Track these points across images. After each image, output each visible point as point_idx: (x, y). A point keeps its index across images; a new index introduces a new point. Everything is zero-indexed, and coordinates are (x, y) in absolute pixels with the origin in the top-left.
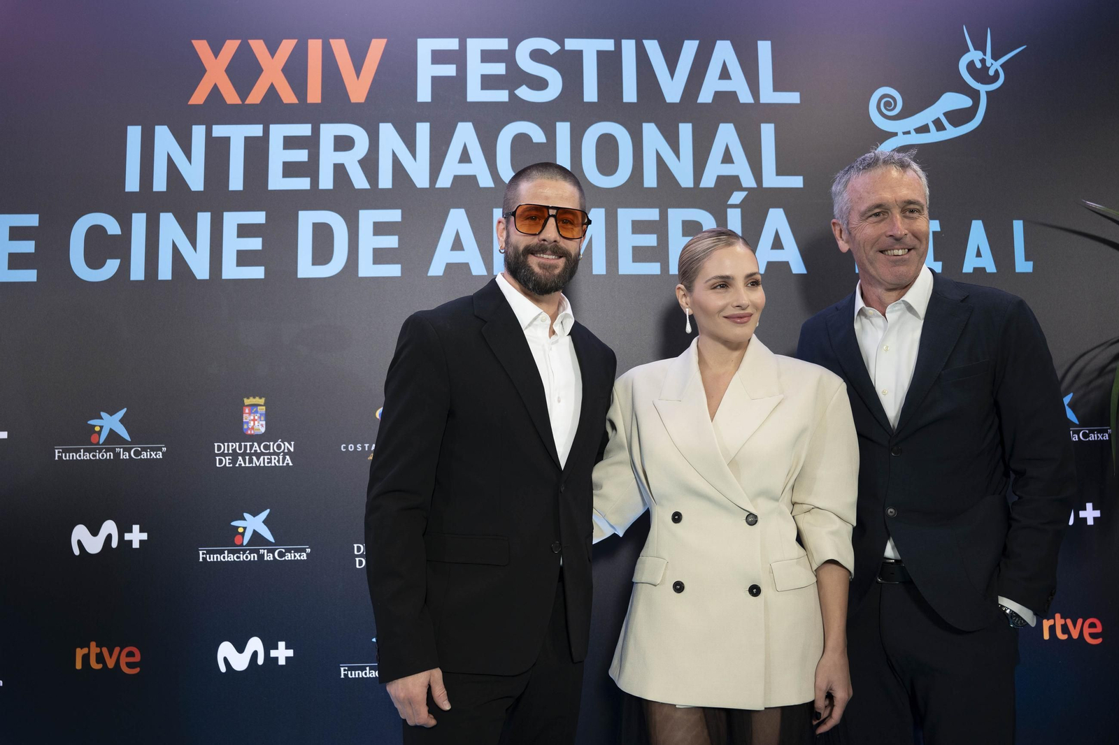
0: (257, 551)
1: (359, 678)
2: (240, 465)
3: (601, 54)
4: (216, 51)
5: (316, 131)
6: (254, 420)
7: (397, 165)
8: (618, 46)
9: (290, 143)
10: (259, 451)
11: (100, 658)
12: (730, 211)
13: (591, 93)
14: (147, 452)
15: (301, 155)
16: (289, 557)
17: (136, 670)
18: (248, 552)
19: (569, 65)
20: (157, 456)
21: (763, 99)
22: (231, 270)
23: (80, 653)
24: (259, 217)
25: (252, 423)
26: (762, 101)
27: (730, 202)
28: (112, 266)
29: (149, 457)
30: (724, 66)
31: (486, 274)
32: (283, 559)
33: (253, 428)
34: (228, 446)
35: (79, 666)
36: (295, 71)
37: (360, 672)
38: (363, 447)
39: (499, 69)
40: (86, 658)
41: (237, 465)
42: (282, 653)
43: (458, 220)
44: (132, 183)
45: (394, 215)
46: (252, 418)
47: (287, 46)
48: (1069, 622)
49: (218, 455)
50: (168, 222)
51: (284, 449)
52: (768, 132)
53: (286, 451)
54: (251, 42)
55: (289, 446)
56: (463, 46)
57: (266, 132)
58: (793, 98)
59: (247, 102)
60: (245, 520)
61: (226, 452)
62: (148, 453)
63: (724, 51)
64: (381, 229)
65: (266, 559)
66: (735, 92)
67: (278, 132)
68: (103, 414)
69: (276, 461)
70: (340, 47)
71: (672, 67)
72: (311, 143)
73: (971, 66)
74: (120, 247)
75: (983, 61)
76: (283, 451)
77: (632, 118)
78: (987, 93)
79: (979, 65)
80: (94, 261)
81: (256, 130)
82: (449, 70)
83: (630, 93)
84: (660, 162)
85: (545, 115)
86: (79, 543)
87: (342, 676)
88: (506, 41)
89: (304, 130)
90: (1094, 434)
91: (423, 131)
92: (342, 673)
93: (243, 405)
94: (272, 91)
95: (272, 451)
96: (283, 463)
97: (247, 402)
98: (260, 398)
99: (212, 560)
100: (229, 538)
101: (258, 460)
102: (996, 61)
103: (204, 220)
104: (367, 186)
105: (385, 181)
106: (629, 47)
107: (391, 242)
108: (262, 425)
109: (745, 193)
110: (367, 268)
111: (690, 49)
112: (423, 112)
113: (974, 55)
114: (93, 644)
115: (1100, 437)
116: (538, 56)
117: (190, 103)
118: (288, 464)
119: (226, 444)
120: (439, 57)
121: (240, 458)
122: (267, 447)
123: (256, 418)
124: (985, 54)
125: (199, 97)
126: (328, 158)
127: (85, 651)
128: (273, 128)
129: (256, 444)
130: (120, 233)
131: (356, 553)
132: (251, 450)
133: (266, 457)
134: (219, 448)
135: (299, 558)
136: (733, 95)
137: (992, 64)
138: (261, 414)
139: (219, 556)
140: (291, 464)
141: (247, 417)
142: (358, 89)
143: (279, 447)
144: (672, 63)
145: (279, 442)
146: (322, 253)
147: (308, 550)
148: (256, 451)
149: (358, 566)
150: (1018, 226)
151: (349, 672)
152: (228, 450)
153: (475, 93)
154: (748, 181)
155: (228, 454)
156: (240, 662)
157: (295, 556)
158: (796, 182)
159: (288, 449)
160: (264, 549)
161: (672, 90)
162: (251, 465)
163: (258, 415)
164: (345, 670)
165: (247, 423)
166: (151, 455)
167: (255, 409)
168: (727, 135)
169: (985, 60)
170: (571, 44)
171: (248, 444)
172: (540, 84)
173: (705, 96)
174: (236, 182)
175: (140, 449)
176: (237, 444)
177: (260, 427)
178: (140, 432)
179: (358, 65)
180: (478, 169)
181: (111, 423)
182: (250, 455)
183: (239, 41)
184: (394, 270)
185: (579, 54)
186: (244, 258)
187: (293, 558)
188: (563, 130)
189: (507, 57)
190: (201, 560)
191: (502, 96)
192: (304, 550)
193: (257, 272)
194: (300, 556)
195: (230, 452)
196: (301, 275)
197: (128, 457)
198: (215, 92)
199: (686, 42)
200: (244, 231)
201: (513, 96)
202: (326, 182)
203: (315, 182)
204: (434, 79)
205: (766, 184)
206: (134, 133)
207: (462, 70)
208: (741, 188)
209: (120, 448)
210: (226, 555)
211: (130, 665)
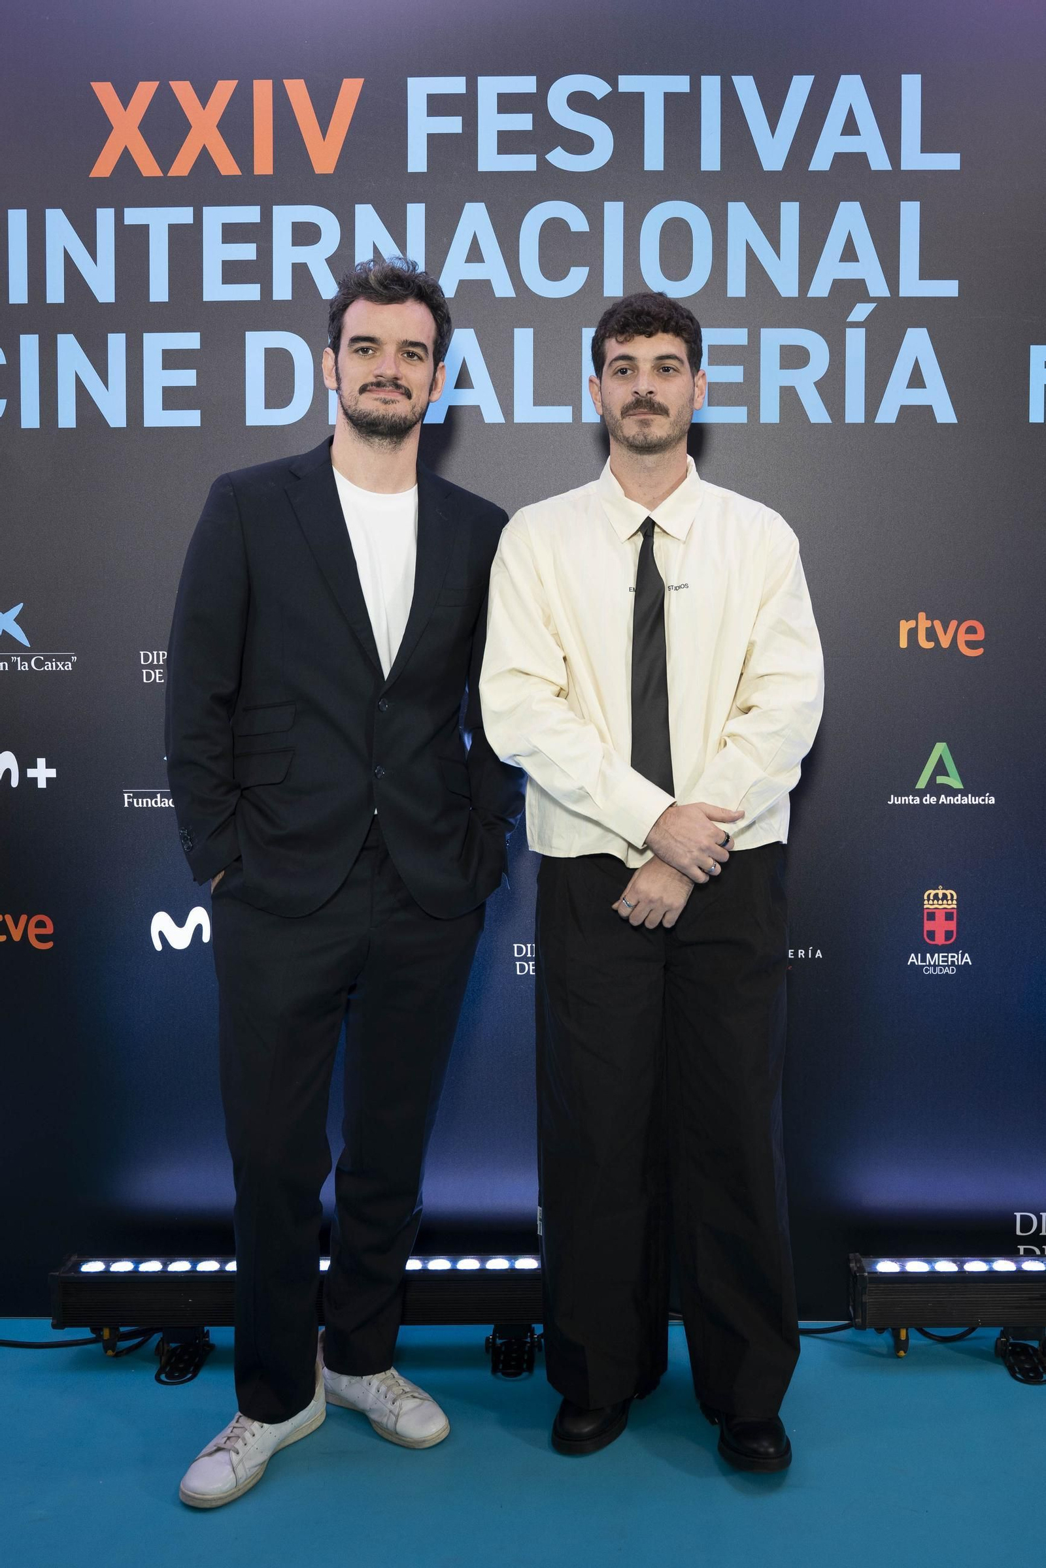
3: (670, 98)
4: (125, 99)
5: (267, 216)
8: (696, 86)
9: (232, 233)
12: (848, 331)
13: (654, 158)
14: (52, 662)
15: (247, 252)
17: (50, 945)
19: (624, 115)
20: (66, 667)
21: (907, 164)
22: (156, 416)
24: (190, 341)
26: (905, 166)
27: (850, 319)
29: (54, 669)
30: (851, 114)
31: (503, 421)
34: (158, 655)
36: (236, 127)
39: (523, 122)
44: (18, 293)
47: (224, 90)
49: (145, 667)
50: (68, 346)
52: (910, 213)
54: (173, 84)
56: (472, 87)
57: (198, 217)
58: (950, 162)
59: (172, 173)
61: (155, 663)
62: (54, 664)
63: (852, 90)
66: (864, 154)
67: (215, 217)
70: (297, 90)
71: (773, 118)
72: (261, 234)
74: (6, 383)
77: (713, 196)
81: (184, 215)
82: (452, 125)
83: (711, 158)
84: (752, 258)
85: (588, 192)
88: (534, 79)
89: (250, 214)
91: (416, 213)
94: (205, 158)
99: (140, 805)
103: (117, 343)
106: (711, 85)
109: (871, 307)
111: (801, 87)
112: (417, 187)
116: (580, 102)
117: (92, 175)
120: (438, 105)
125: (104, 167)
126: (285, 254)
128: (207, 211)
134: (146, 658)
136: (862, 158)
139: (149, 800)
144: (773, 112)
146: (279, 393)
152: (158, 660)
153: (489, 159)
154: (878, 287)
155: (158, 666)
156: (180, 939)
158: (949, 288)
161: (773, 151)
166: (57, 666)
168: (850, 218)
170: (628, 83)
172: (581, 144)
173: (821, 161)
174: (159, 290)
175: (42, 658)
178: (42, 636)
179: (324, 116)
180: (493, 270)
181: (3, 623)
183: (157, 84)
185: (638, 98)
186: (173, 398)
188: (614, 212)
189: (535, 103)
190: (126, 805)
191: (526, 163)
193: (191, 418)
195: (161, 663)
196: (250, 422)
197: (27, 669)
198: (126, 159)
199: (796, 78)
200: (172, 360)
201: (542, 162)
202: (283, 290)
203: (267, 290)
204: (431, 137)
205: (903, 293)
206: (17, 220)
207: (471, 124)
208: (868, 299)
209: (17, 656)
210: (159, 800)
211: (41, 938)
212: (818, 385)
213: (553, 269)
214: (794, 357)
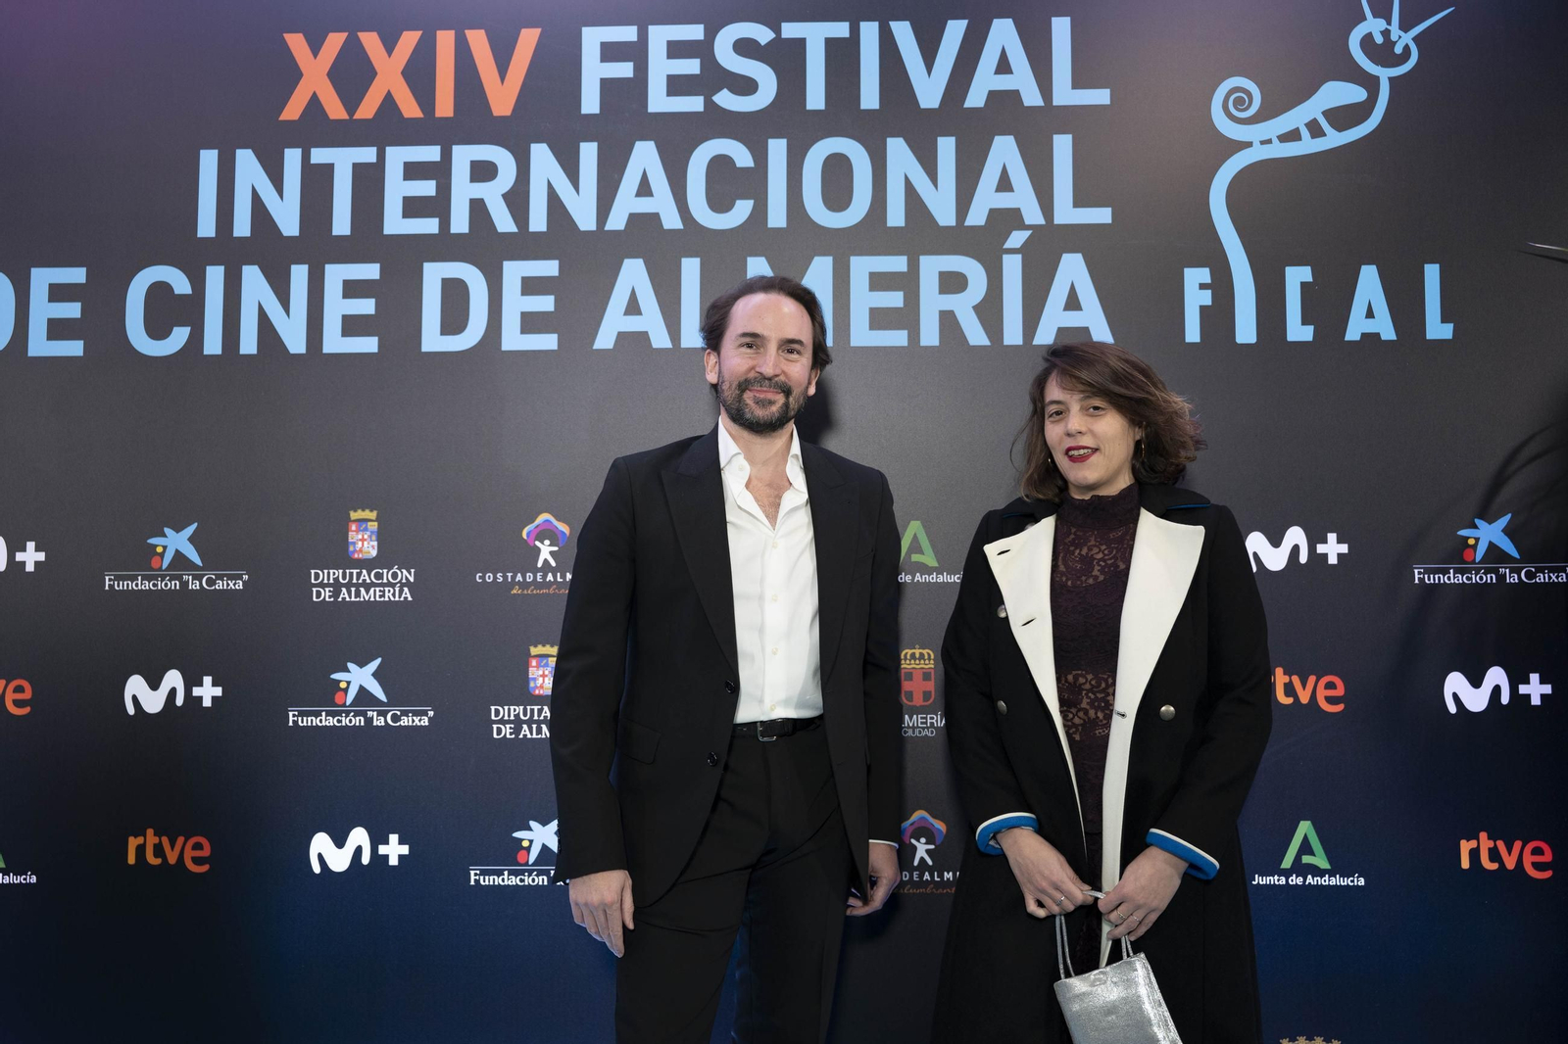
0: (364, 714)
1: (494, 885)
2: (344, 599)
3: (831, 44)
4: (315, 48)
5: (447, 155)
6: (363, 540)
7: (554, 201)
8: (855, 31)
9: (413, 171)
10: (368, 581)
11: (159, 851)
12: (1005, 257)
13: (816, 97)
14: (223, 580)
15: (427, 188)
16: (405, 721)
17: (205, 868)
18: (352, 714)
19: (787, 59)
20: (237, 586)
21: (1058, 99)
22: (334, 342)
23: (133, 843)
24: (370, 271)
25: (360, 543)
26: (1056, 102)
27: (1007, 245)
28: (180, 336)
29: (225, 587)
30: (1003, 55)
31: (670, 346)
32: (398, 724)
33: (361, 551)
34: (329, 573)
35: (131, 860)
36: (419, 73)
37: (496, 877)
38: (505, 577)
39: (691, 66)
40: (141, 849)
41: (340, 599)
42: (394, 850)
43: (633, 274)
44: (206, 227)
45: (549, 268)
46: (360, 537)
47: (409, 40)
48: (1501, 845)
49: (316, 586)
50: (253, 278)
51: (402, 579)
52: (1063, 146)
53: (404, 581)
54: (361, 35)
55: (408, 575)
56: (643, 36)
57: (381, 156)
58: (1100, 97)
59: (357, 116)
60: (349, 671)
61: (326, 581)
63: (1003, 34)
64: (530, 286)
65: (375, 724)
66: (1017, 92)
67: (397, 157)
68: (167, 530)
69: (390, 595)
70: (478, 40)
71: (929, 57)
72: (440, 172)
73: (1367, 42)
74: (191, 310)
75: (1386, 33)
76: (400, 582)
77: (873, 132)
78: (1390, 79)
79: (1379, 39)
80: (157, 329)
81: (368, 154)
82: (624, 70)
83: (870, 97)
84: (910, 189)
85: (752, 130)
86: (135, 699)
87: (472, 883)
88: (701, 27)
89: (431, 153)
90: (1544, 573)
91: (589, 152)
92: (473, 878)
93: (349, 520)
94: (389, 102)
95: (385, 581)
96: (400, 597)
97: (354, 515)
98: (371, 511)
99: (304, 724)
100: (327, 695)
101: (367, 592)
102: (1406, 32)
103: (299, 274)
104: (513, 228)
105: (538, 221)
106: (869, 31)
107: (545, 303)
108: (373, 547)
109: (1028, 233)
110: (513, 340)
111: (955, 31)
112: (590, 128)
113: (1373, 26)
114: (150, 832)
115: (1554, 578)
116: (745, 47)
117: (281, 118)
118: (406, 598)
119: (326, 571)
120: (611, 52)
121: (344, 590)
122: (379, 576)
123: (366, 537)
124: (1389, 23)
125: (293, 111)
126: (463, 191)
127: (140, 840)
128: (390, 151)
129: (364, 572)
130: (190, 292)
131: (493, 717)
132: (358, 579)
133: (377, 589)
134: (317, 576)
135: (419, 724)
136: (1015, 95)
137: (1400, 37)
138: (372, 532)
139: (314, 719)
140: (410, 599)
141: (353, 536)
142: (502, 98)
143: (395, 576)
144: (929, 53)
145: (395, 569)
146: (454, 318)
147: (431, 714)
148: (364, 580)
149: (495, 736)
150: (1432, 273)
151: (482, 878)
152: (329, 579)
153: (659, 101)
154: (1033, 215)
155: (328, 585)
156: (339, 860)
157: (413, 721)
158: (1102, 215)
159: (407, 578)
160: (373, 711)
161: (929, 90)
162: (358, 599)
163: (368, 533)
164: (476, 875)
165: (354, 543)
166: (228, 585)
167: (364, 526)
168: (1004, 151)
169: (1390, 31)
170: (790, 30)
171: (355, 571)
172: (746, 86)
173: (976, 98)
174: (342, 223)
175: (214, 577)
176: (341, 571)
177: (371, 549)
178: (215, 555)
179: (503, 61)
181: (177, 542)
182: (357, 586)
183: (345, 35)
184: (548, 342)
185: (800, 44)
186: (352, 326)
187: (410, 724)
188: (777, 148)
189: (702, 50)
190: (291, 724)
191: (694, 104)
192: (425, 713)
193: (369, 345)
194: (420, 721)
195: (331, 581)
196: (425, 348)
197: (198, 588)
198: (314, 104)
199: (950, 23)
200: (352, 289)
201: (710, 104)
202: (460, 223)
203: (445, 223)
204: (604, 81)
205: (1059, 219)
206: (209, 160)
207: (642, 69)
208: (1023, 227)
209: (189, 575)
210: (323, 718)
211: (197, 861)
212: (976, 308)
213: (719, 202)
214: (952, 283)
